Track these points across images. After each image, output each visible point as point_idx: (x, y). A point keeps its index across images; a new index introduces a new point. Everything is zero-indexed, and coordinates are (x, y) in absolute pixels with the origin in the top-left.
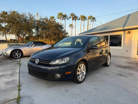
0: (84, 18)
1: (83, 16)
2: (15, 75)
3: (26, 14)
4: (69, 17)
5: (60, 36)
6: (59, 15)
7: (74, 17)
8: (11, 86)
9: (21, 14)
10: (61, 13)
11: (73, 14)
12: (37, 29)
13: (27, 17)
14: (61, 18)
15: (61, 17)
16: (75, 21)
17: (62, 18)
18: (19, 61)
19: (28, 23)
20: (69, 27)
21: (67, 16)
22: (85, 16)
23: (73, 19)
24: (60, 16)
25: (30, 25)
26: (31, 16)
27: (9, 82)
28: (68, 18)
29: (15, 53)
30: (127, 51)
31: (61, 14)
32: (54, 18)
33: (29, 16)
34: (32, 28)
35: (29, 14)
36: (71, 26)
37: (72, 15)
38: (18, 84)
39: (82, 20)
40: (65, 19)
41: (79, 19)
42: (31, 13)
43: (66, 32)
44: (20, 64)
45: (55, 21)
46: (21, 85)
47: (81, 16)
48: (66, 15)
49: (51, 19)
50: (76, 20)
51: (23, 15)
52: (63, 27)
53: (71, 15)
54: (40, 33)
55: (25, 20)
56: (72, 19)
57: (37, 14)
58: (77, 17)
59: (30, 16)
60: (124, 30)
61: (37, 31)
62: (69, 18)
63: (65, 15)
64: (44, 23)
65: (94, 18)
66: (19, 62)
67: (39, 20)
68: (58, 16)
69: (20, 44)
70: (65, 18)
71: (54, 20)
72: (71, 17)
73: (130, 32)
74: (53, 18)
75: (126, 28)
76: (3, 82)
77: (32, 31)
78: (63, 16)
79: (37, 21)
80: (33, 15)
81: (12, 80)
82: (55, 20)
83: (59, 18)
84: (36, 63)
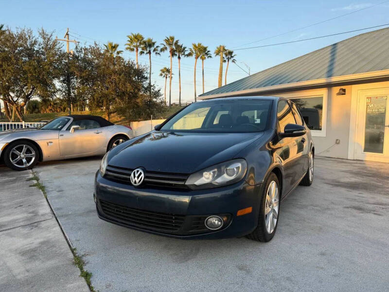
0: (202, 52)
1: (199, 45)
2: (43, 224)
3: (31, 33)
4: (162, 47)
5: (138, 100)
6: (131, 41)
7: (174, 47)
8: (49, 264)
9: (15, 32)
10: (138, 34)
11: (172, 38)
12: (67, 81)
13: (35, 42)
14: (137, 50)
15: (137, 47)
16: (179, 58)
17: (140, 50)
18: (31, 176)
19: (38, 62)
20: (161, 75)
21: (154, 44)
22: (205, 46)
23: (173, 53)
24: (135, 44)
25: (46, 67)
26: (49, 39)
27: (34, 250)
28: (159, 49)
29: (17, 152)
30: (337, 142)
31: (137, 38)
32: (118, 49)
33: (41, 40)
34: (54, 78)
35: (43, 34)
36: (167, 72)
37: (170, 41)
38: (71, 255)
39: (197, 58)
40: (150, 53)
41: (190, 55)
42: (48, 32)
43: (156, 89)
44: (42, 188)
45: (120, 57)
46: (84, 259)
47: (195, 46)
48: (153, 41)
49: (107, 51)
50: (182, 57)
51: (21, 37)
52: (146, 75)
53: (167, 41)
54: (76, 91)
55: (30, 52)
56: (169, 54)
57: (67, 34)
58: (185, 48)
59: (44, 38)
60: (329, 86)
61: (68, 85)
62: (162, 50)
63: (150, 41)
64: (89, 62)
65: (231, 53)
66: (35, 182)
67: (72, 53)
68: (129, 43)
69: (22, 125)
70: (148, 49)
71: (118, 53)
72: (166, 48)
73: (344, 90)
74: (114, 47)
75: (335, 79)
76: (10, 251)
77: (54, 85)
78: (145, 42)
79: (68, 57)
80: (54, 38)
81: (43, 243)
82: (120, 55)
83: (132, 50)
84: (135, 182)
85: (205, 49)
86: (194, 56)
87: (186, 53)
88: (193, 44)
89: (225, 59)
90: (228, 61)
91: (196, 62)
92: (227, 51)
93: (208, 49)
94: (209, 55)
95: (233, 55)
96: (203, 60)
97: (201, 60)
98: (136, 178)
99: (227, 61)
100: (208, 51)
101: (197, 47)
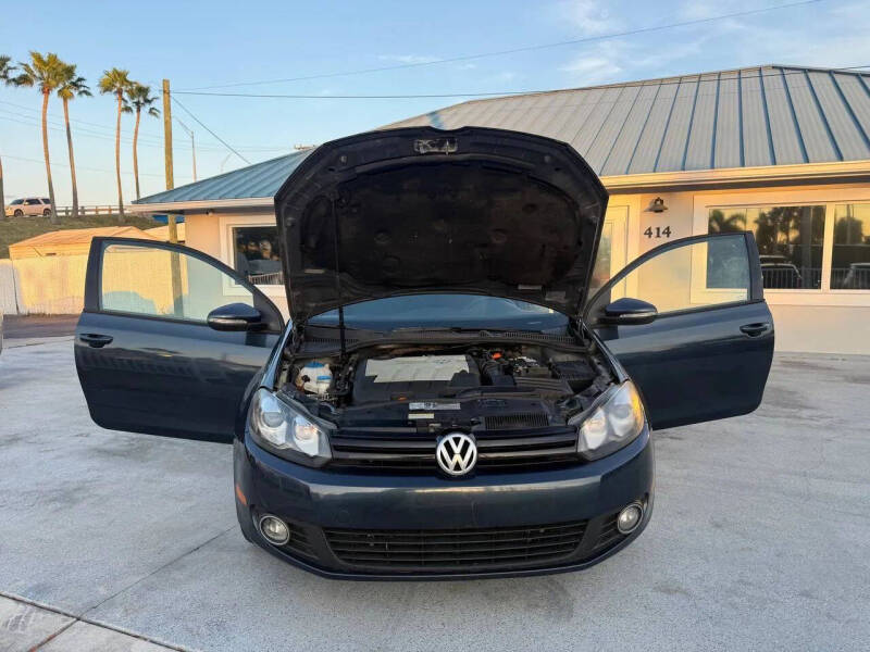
0: (61, 78)
1: (52, 58)
22: (69, 64)
39: (47, 91)
41: (23, 80)
65: (143, 91)
84: (457, 467)
85: (70, 71)
86: (37, 84)
87: (13, 75)
88: (33, 54)
89: (130, 104)
90: (139, 110)
91: (46, 102)
92: (135, 86)
93: (78, 74)
94: (82, 89)
95: (150, 98)
96: (65, 100)
97: (61, 100)
98: (457, 457)
99: (135, 109)
100: (80, 80)
101: (45, 64)
